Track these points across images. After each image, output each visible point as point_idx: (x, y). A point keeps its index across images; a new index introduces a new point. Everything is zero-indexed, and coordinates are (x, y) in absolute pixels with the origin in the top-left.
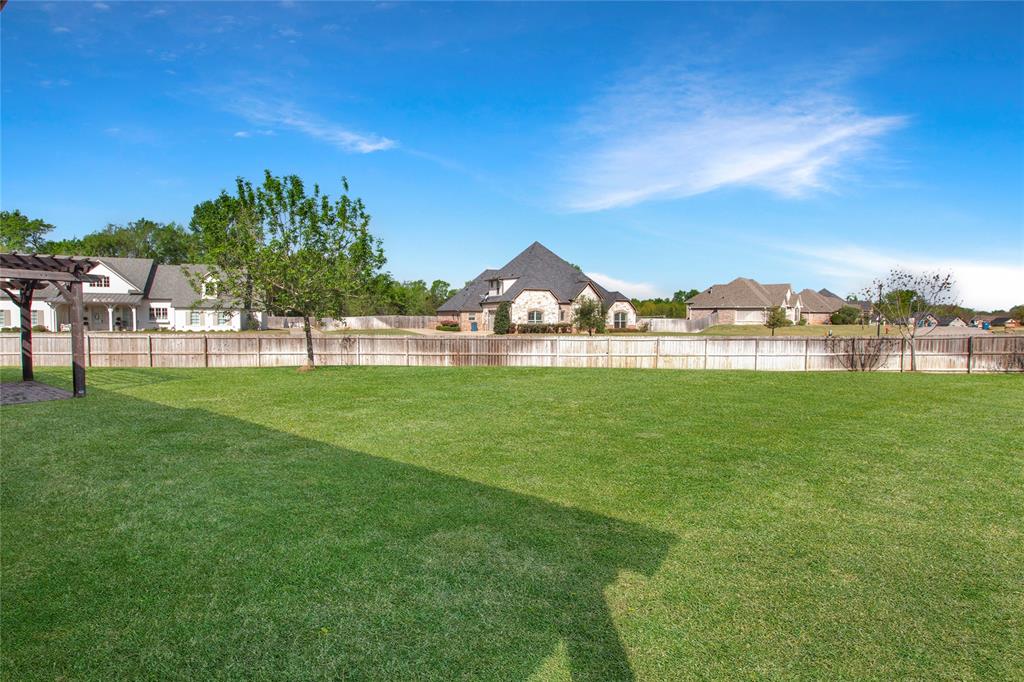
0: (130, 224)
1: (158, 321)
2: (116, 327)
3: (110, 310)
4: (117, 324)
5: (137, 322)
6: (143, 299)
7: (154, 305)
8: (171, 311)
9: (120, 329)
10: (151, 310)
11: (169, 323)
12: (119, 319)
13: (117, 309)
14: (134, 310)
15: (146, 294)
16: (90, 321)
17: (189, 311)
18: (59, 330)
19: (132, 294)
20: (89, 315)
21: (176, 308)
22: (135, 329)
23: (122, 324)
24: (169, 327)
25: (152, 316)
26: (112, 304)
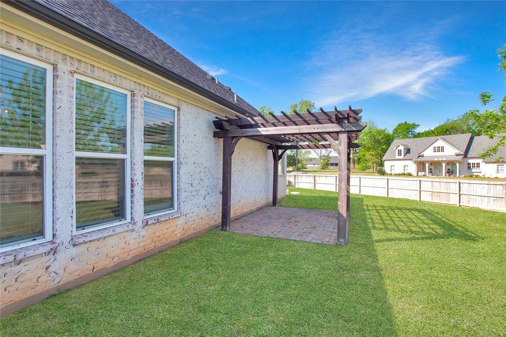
0: (459, 117)
1: (473, 170)
2: (447, 174)
3: (444, 165)
4: (448, 172)
5: (460, 171)
6: (464, 157)
7: (471, 161)
8: (482, 165)
9: (449, 175)
10: (469, 164)
11: (481, 172)
12: (449, 169)
13: (448, 164)
14: (458, 165)
15: (466, 155)
16: (433, 171)
17: (495, 165)
18: (418, 175)
19: (457, 155)
20: (432, 167)
21: (487, 163)
22: (458, 175)
23: (450, 172)
24: (481, 175)
25: (469, 168)
26: (445, 161)
